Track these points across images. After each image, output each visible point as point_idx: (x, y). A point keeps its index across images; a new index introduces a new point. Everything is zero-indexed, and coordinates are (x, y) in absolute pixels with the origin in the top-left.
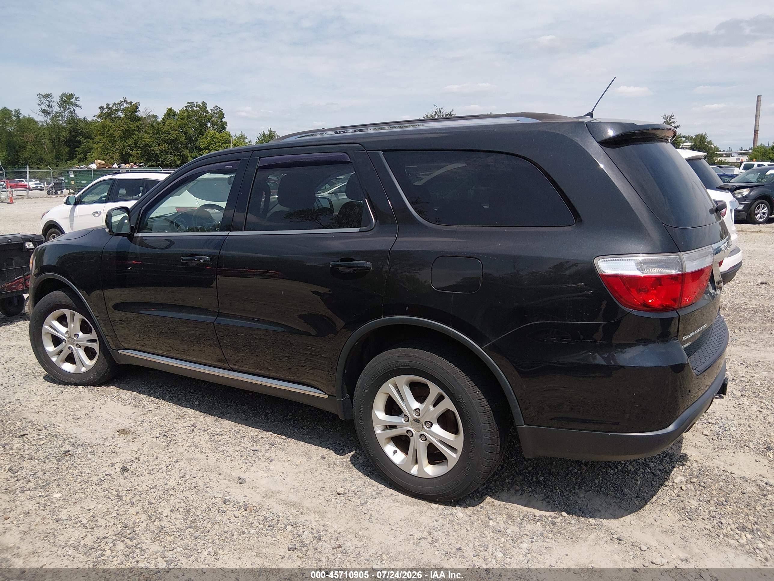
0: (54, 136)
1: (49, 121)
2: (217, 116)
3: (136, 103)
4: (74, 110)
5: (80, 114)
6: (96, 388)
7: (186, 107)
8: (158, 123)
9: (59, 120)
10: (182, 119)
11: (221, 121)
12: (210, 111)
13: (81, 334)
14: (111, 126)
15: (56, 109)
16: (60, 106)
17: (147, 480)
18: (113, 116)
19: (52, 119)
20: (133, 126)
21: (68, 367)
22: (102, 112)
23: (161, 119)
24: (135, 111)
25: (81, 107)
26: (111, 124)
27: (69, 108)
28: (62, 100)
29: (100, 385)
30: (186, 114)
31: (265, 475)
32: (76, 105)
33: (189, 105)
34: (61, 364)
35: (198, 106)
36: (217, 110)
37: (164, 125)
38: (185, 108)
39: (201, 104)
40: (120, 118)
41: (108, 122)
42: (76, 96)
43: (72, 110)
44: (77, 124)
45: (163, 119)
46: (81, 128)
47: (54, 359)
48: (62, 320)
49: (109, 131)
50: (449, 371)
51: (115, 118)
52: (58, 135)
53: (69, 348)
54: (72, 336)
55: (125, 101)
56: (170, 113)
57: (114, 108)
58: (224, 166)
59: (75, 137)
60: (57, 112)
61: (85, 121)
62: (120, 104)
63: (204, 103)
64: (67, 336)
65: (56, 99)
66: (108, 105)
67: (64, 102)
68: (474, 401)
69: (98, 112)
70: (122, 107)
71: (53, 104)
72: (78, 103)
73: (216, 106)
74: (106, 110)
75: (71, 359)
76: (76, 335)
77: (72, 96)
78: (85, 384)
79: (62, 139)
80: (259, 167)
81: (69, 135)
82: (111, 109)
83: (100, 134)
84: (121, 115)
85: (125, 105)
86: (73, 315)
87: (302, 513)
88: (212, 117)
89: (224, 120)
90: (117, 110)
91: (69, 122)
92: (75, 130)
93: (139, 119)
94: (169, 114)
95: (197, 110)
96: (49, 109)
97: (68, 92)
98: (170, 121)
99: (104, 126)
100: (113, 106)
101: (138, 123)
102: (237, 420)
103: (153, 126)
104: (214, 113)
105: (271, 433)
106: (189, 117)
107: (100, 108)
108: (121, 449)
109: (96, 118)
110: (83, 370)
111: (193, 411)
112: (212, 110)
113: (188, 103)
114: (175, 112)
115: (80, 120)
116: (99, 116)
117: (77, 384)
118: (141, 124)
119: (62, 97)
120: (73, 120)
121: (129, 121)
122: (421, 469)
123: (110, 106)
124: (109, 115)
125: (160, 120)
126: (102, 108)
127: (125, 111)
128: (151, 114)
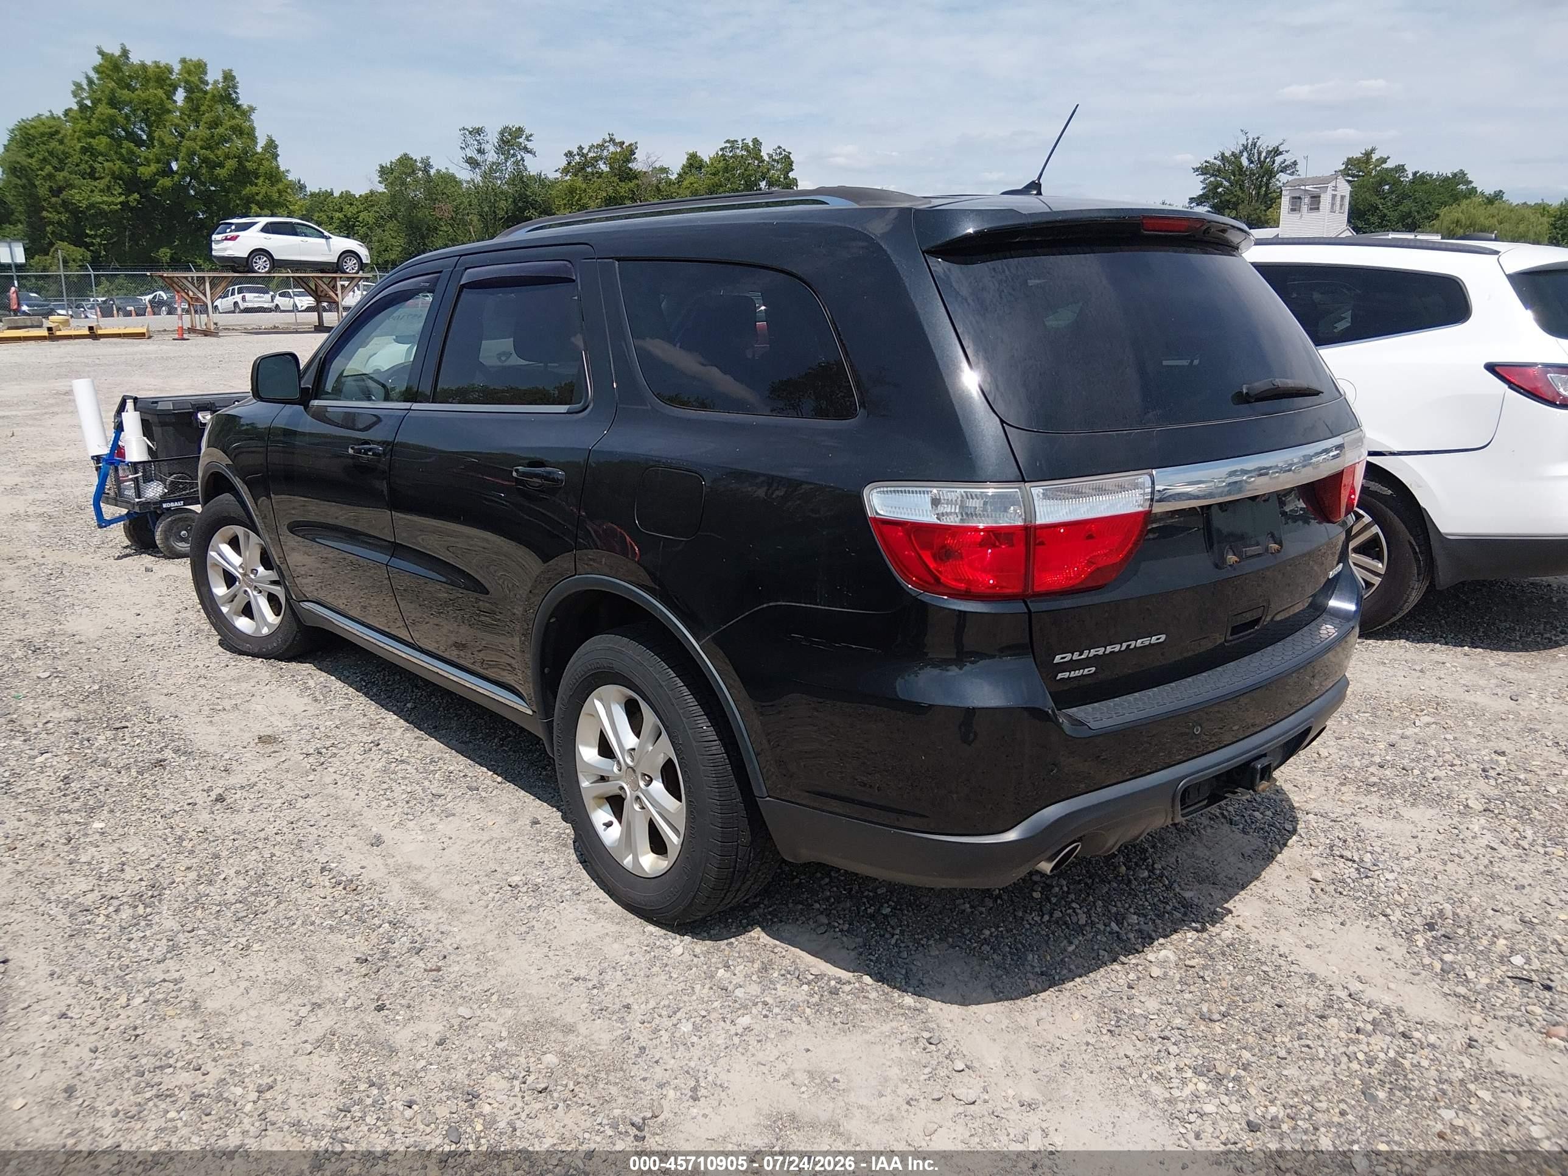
0: (486, 209)
1: (478, 179)
2: (779, 166)
3: (631, 145)
4: (523, 159)
5: (533, 166)
6: (283, 664)
7: (722, 149)
8: (670, 183)
9: (496, 178)
10: (714, 174)
11: (786, 177)
12: (766, 158)
13: (261, 569)
14: (585, 191)
15: (491, 156)
16: (499, 150)
17: (239, 821)
18: (589, 170)
19: (484, 176)
20: (624, 188)
21: (243, 624)
22: (569, 163)
23: (676, 176)
24: (629, 161)
25: (534, 154)
26: (584, 186)
27: (514, 155)
28: (502, 140)
29: (289, 660)
30: (721, 164)
31: (421, 838)
32: (526, 150)
33: (728, 145)
34: (235, 617)
35: (745, 147)
36: (780, 154)
37: (679, 188)
38: (720, 153)
39: (751, 144)
40: (600, 175)
41: (579, 182)
42: (527, 132)
43: (519, 158)
44: (527, 185)
45: (680, 175)
46: (533, 193)
47: (225, 610)
48: (234, 543)
49: (580, 199)
50: (663, 684)
51: (593, 174)
52: (493, 206)
53: (246, 592)
54: (249, 572)
55: (612, 140)
56: (694, 163)
57: (591, 155)
58: (420, 282)
59: (522, 210)
60: (493, 163)
61: (540, 180)
62: (602, 147)
63: (756, 141)
64: (241, 571)
65: (492, 138)
66: (581, 148)
67: (508, 142)
68: (694, 744)
69: (563, 162)
70: (605, 153)
71: (487, 147)
72: (530, 145)
73: (779, 147)
74: (577, 157)
75: (247, 611)
76: (254, 571)
77: (520, 130)
78: (267, 656)
79: (501, 214)
80: (463, 286)
81: (512, 207)
82: (584, 156)
83: (565, 205)
84: (603, 167)
85: (612, 149)
86: (248, 537)
87: (426, 908)
88: (768, 170)
89: (791, 175)
90: (596, 159)
91: (512, 182)
92: (523, 197)
93: (632, 176)
94: (691, 164)
95: (742, 156)
96: (479, 157)
97: (514, 124)
98: (692, 179)
99: (572, 191)
100: (589, 151)
101: (632, 185)
102: (454, 742)
103: (658, 189)
104: (774, 160)
105: (485, 769)
106: (726, 170)
107: (566, 155)
108: (241, 767)
109: (558, 175)
110: (265, 631)
111: (395, 717)
112: (770, 156)
113: (728, 141)
114: (702, 160)
115: (530, 177)
116: (565, 171)
117: (255, 655)
118: (638, 185)
119: (502, 133)
120: (520, 179)
121: (616, 179)
122: (636, 860)
123: (585, 151)
124: (581, 168)
125: (673, 177)
126: (569, 154)
127: (611, 161)
128: (657, 165)
